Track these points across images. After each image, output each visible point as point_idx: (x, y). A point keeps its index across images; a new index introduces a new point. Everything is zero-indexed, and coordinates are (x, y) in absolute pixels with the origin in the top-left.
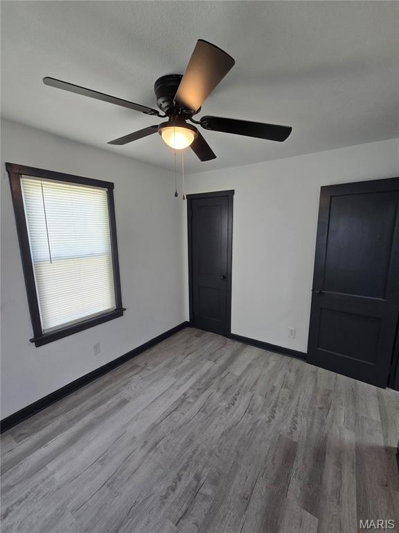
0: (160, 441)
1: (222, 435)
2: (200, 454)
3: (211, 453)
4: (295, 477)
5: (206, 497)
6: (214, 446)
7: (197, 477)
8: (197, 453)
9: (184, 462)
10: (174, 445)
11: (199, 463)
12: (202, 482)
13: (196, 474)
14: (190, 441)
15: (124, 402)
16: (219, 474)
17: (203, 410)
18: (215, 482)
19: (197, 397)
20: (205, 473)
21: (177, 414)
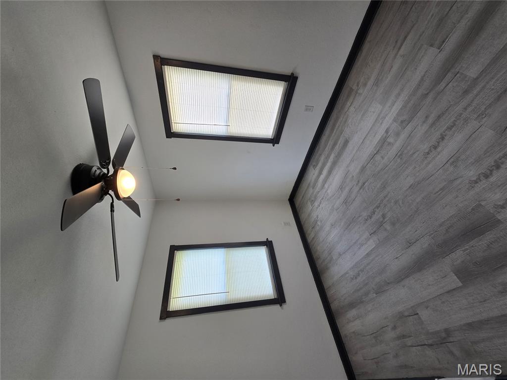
0: (366, 182)
1: (410, 187)
2: (388, 201)
3: (396, 202)
4: (464, 251)
5: (386, 230)
6: (400, 197)
7: (384, 216)
8: (387, 199)
9: (378, 203)
10: (373, 188)
11: (386, 207)
12: (386, 220)
13: (383, 214)
14: (384, 187)
15: (346, 142)
16: (397, 219)
17: (400, 155)
18: (393, 224)
19: (398, 134)
20: (389, 215)
21: (378, 157)
